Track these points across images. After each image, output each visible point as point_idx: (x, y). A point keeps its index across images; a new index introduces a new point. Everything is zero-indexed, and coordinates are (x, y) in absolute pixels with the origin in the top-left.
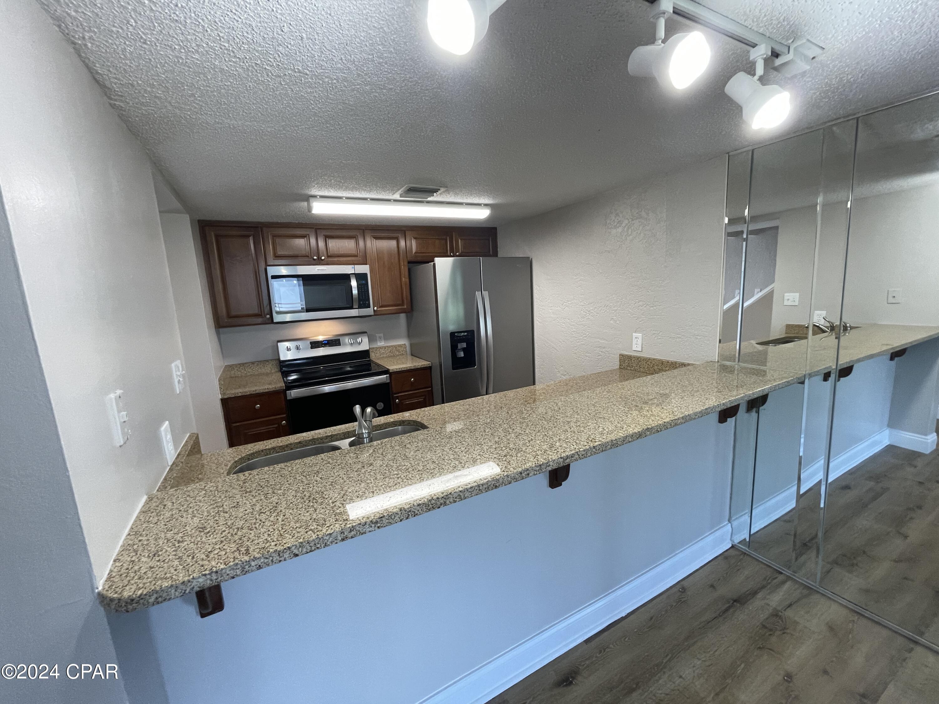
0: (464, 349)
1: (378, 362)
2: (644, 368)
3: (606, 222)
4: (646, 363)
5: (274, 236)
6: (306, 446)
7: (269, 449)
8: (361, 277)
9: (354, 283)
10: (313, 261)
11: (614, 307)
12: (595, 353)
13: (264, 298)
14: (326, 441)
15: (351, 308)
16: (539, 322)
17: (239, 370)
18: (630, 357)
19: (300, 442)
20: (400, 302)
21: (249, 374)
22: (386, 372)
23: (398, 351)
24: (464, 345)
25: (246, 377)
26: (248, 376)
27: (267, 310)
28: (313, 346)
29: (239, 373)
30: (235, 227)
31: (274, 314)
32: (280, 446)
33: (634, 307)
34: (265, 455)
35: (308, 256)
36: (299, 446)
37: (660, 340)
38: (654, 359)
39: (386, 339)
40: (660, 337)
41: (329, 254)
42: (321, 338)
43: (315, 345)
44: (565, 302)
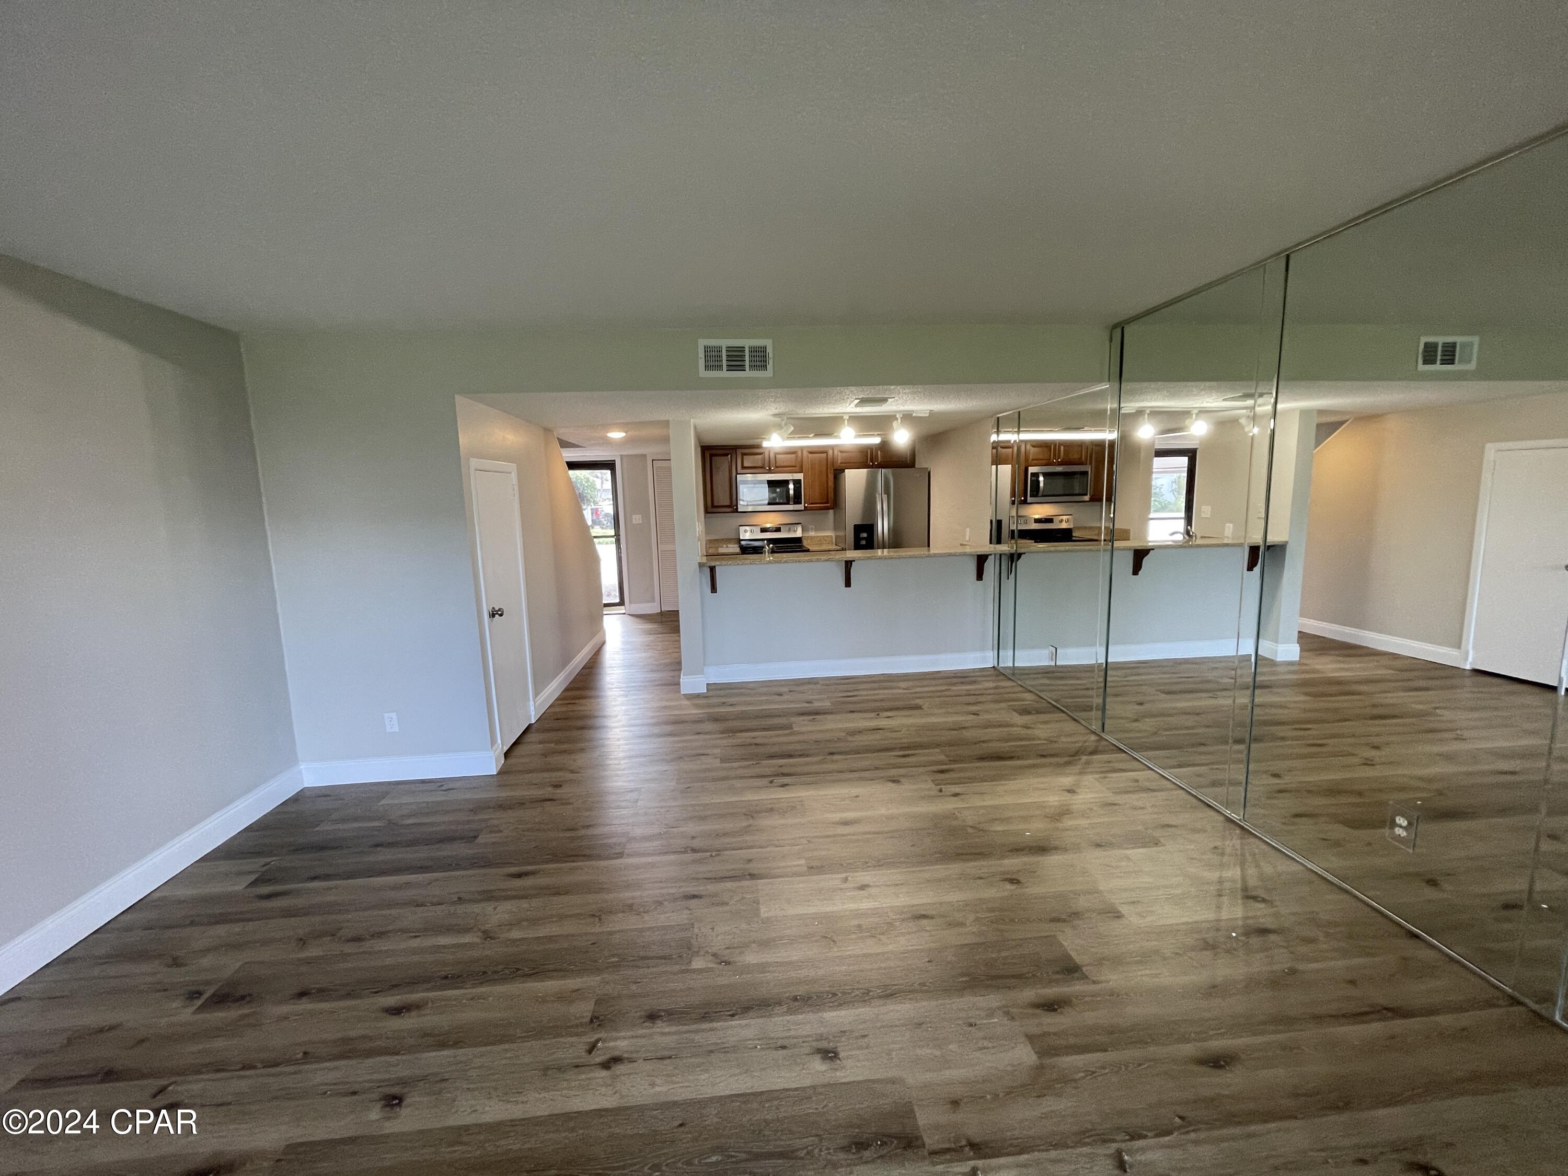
0: (865, 539)
5: (742, 454)
8: (797, 483)
9: (791, 486)
10: (766, 471)
13: (734, 495)
15: (788, 503)
20: (826, 501)
23: (826, 540)
24: (866, 535)
27: (734, 503)
28: (762, 531)
30: (721, 448)
31: (739, 506)
35: (763, 467)
39: (816, 530)
41: (777, 466)
42: (768, 526)
43: (764, 530)
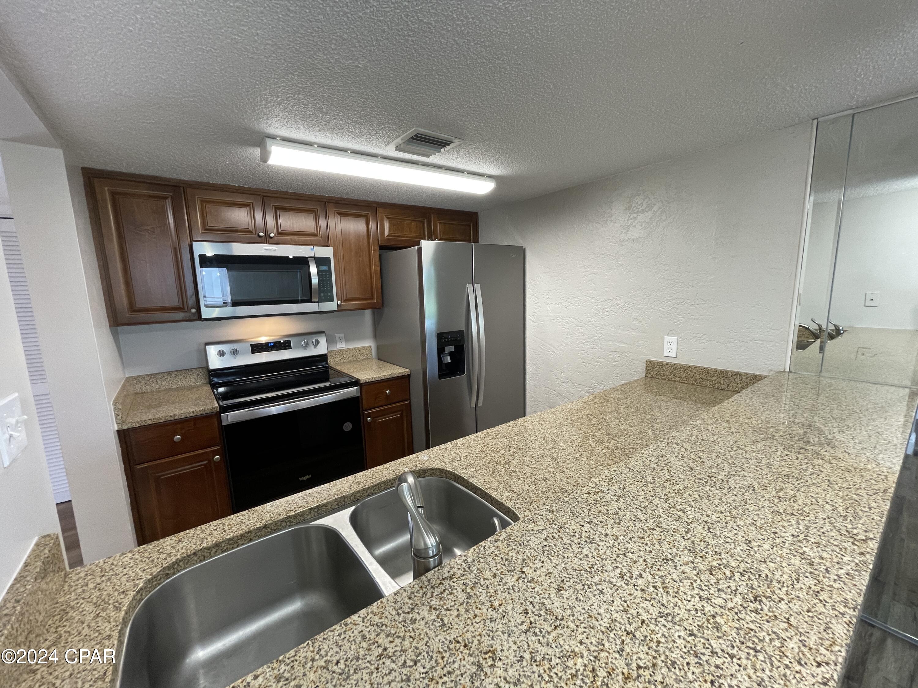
0: (451, 354)
1: (339, 368)
2: (681, 377)
3: (631, 205)
4: (684, 372)
5: (204, 202)
6: (275, 531)
7: (208, 548)
9: (313, 269)
10: (258, 238)
11: (638, 305)
12: (610, 358)
13: (187, 285)
14: (309, 517)
15: (309, 301)
16: (533, 322)
17: (148, 383)
18: (661, 365)
19: (265, 527)
20: (369, 296)
21: (162, 388)
22: (356, 383)
23: (363, 354)
24: (452, 348)
25: (159, 392)
26: (162, 391)
27: (191, 301)
28: (255, 350)
29: (149, 387)
30: (144, 183)
31: (203, 308)
32: (230, 539)
33: (667, 305)
34: (201, 561)
35: (251, 232)
36: (263, 533)
37: (703, 344)
38: (696, 367)
39: (347, 340)
40: (703, 341)
41: (280, 230)
43: (257, 348)
44: (568, 299)
